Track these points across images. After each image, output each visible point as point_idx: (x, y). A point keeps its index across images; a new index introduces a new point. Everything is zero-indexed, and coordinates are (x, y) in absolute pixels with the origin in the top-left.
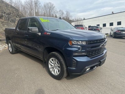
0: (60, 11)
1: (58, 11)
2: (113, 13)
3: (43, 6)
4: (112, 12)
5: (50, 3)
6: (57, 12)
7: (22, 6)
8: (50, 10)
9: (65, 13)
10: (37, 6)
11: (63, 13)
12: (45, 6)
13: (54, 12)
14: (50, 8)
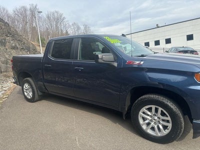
0: (74, 24)
1: (71, 24)
2: (158, 27)
3: (45, 16)
4: (157, 25)
5: (57, 12)
6: (70, 26)
7: (9, 17)
8: (57, 23)
9: (82, 28)
10: (35, 18)
11: (79, 28)
12: (48, 17)
13: (65, 26)
14: (58, 19)
